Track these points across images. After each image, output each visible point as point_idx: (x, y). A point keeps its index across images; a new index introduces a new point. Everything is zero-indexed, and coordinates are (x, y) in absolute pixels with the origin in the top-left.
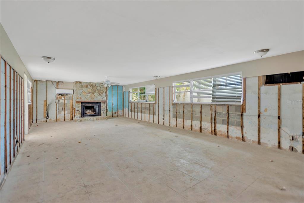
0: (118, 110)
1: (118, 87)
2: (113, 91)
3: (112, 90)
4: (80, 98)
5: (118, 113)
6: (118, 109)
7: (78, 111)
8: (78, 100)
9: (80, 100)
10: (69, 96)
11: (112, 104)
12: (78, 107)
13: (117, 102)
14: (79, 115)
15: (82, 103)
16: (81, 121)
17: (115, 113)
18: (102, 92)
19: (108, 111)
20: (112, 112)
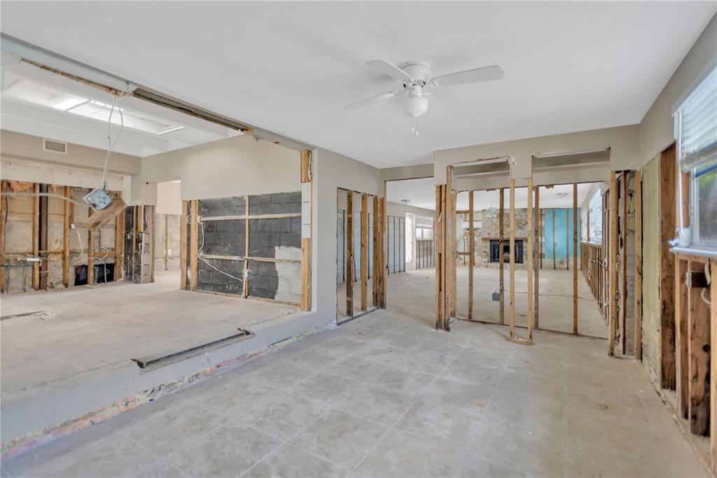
0: (568, 257)
1: (567, 211)
2: (556, 220)
3: (554, 219)
4: (488, 233)
5: (568, 263)
6: (568, 254)
7: (485, 252)
8: (485, 236)
9: (488, 236)
10: (480, 231)
11: (554, 244)
12: (486, 247)
13: (566, 242)
14: (487, 259)
15: (491, 241)
16: (487, 267)
17: (562, 263)
18: (524, 222)
19: (546, 257)
20: (555, 261)
